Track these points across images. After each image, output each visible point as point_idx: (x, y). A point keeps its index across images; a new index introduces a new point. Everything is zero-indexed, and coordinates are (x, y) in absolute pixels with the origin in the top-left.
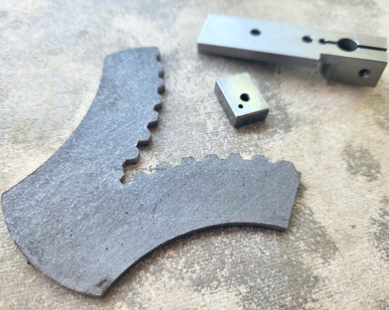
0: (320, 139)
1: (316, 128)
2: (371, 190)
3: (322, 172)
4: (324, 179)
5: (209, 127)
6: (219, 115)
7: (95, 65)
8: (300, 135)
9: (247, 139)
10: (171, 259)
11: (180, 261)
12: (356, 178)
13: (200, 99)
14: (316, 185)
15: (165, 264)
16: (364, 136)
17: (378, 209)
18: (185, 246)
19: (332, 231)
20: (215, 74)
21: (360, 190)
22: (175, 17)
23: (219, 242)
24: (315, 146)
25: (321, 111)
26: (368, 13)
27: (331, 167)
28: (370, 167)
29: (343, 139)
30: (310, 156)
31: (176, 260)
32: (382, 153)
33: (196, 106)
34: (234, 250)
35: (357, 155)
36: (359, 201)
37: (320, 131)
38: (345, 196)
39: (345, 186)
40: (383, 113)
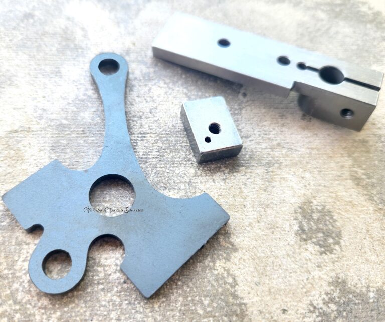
0: (273, 187)
1: (272, 172)
2: (322, 265)
3: (263, 231)
4: (264, 242)
5: (138, 150)
6: (155, 137)
7: (30, 55)
8: (247, 179)
9: (181, 173)
10: (43, 311)
11: (53, 316)
12: (305, 246)
13: (138, 115)
14: (251, 247)
15: (34, 316)
16: (332, 193)
17: (323, 293)
18: (65, 297)
19: (255, 312)
20: (166, 86)
21: (307, 264)
22: (139, 10)
23: (107, 299)
24: (263, 196)
25: (284, 151)
26: (378, 34)
27: (277, 227)
28: (328, 234)
29: (303, 191)
30: (253, 207)
31: (48, 314)
32: (348, 218)
33: (130, 121)
34: (123, 314)
35: (316, 216)
36: (301, 278)
37: (274, 177)
38: (285, 268)
39: (288, 255)
40: (364, 166)
